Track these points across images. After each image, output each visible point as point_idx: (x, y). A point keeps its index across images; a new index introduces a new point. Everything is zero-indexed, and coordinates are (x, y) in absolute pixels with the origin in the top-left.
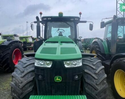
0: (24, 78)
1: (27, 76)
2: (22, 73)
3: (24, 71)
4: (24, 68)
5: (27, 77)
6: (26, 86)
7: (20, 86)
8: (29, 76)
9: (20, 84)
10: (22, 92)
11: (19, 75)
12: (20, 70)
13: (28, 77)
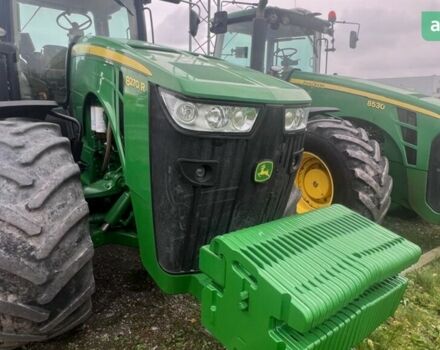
0: (48, 211)
1: (57, 201)
2: (25, 192)
3: (34, 181)
4: (30, 169)
5: (58, 204)
6: (66, 244)
7: (32, 248)
8: (66, 199)
9: (31, 243)
10: (47, 273)
11: (14, 202)
12: (10, 180)
13: (63, 206)
